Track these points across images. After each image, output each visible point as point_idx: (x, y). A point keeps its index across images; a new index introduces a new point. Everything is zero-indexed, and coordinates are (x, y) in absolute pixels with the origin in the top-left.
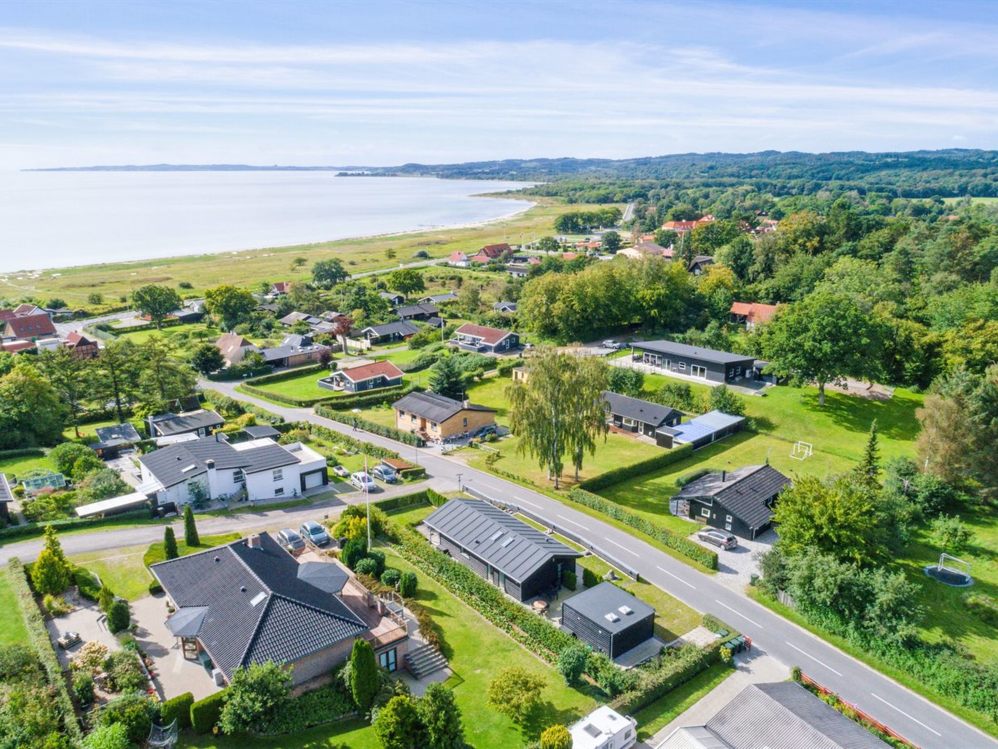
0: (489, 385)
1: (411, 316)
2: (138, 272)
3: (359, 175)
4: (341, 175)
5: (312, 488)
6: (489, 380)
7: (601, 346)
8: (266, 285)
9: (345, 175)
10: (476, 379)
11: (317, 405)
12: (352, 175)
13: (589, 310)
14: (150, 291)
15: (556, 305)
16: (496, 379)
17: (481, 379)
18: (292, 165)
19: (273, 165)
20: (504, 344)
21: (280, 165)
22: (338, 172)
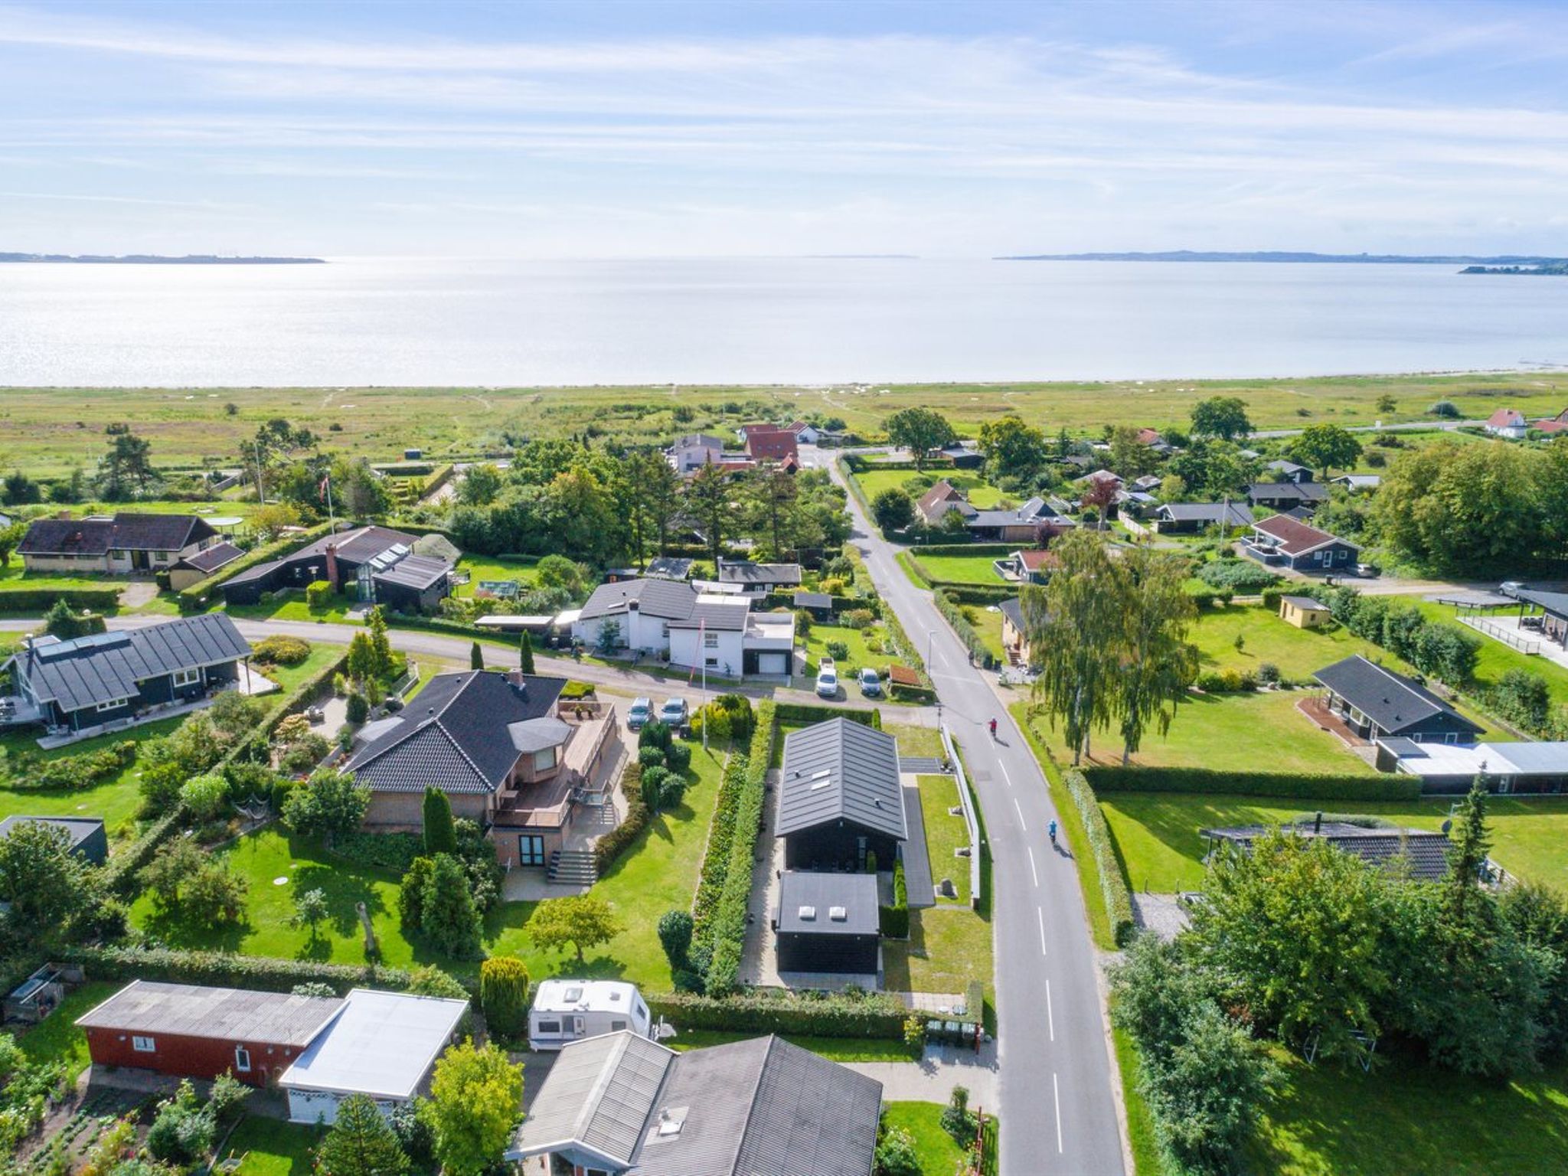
0: (1233, 616)
1: (1272, 500)
2: (981, 398)
3: (1508, 271)
4: (1471, 271)
5: (766, 674)
6: (1240, 609)
7: (1496, 592)
8: (1109, 429)
9: (1481, 271)
10: (1218, 603)
11: (939, 589)
12: (1494, 271)
13: (1486, 518)
14: (912, 416)
15: (1423, 501)
16: (1254, 612)
17: (1226, 604)
18: (1393, 254)
19: (1360, 253)
20: (1318, 556)
21: (1371, 253)
22: (1466, 266)
